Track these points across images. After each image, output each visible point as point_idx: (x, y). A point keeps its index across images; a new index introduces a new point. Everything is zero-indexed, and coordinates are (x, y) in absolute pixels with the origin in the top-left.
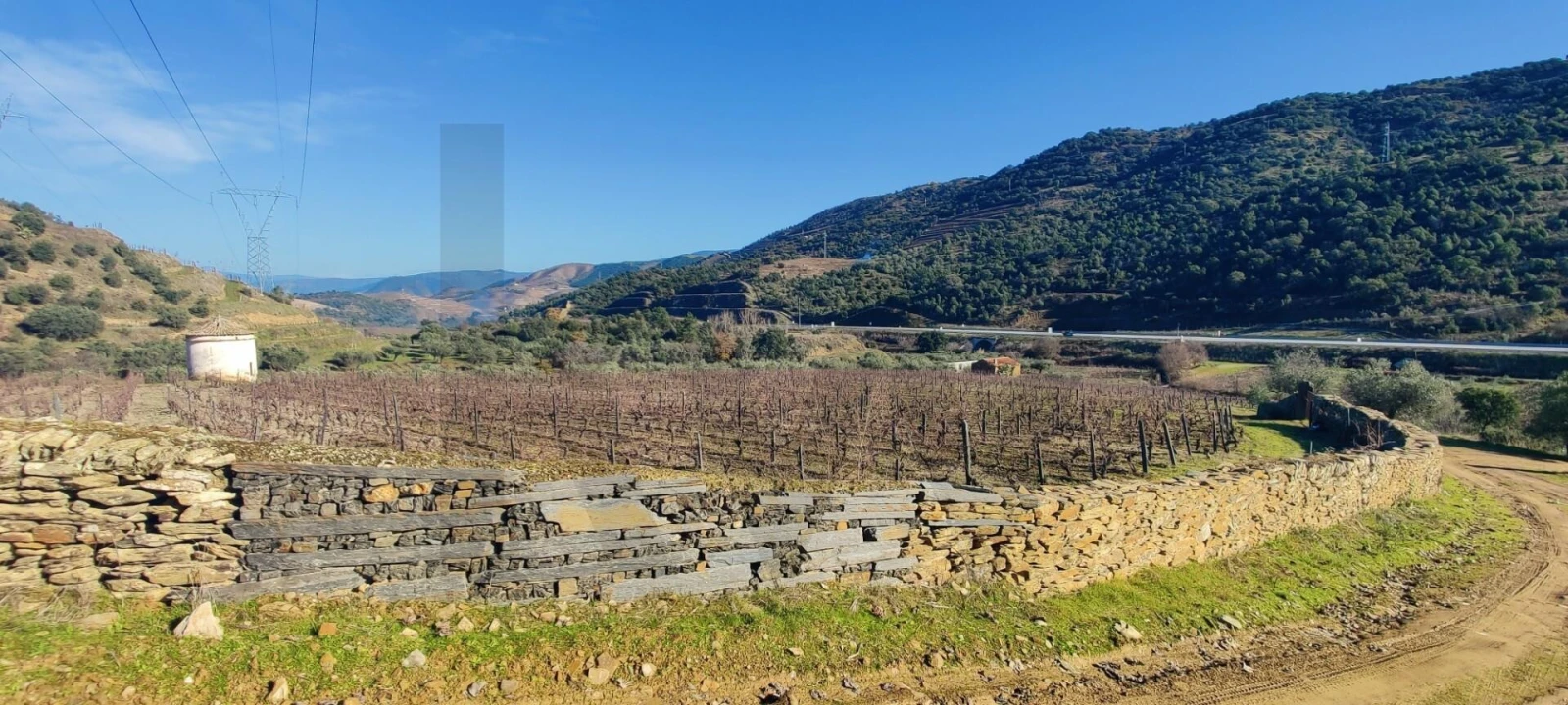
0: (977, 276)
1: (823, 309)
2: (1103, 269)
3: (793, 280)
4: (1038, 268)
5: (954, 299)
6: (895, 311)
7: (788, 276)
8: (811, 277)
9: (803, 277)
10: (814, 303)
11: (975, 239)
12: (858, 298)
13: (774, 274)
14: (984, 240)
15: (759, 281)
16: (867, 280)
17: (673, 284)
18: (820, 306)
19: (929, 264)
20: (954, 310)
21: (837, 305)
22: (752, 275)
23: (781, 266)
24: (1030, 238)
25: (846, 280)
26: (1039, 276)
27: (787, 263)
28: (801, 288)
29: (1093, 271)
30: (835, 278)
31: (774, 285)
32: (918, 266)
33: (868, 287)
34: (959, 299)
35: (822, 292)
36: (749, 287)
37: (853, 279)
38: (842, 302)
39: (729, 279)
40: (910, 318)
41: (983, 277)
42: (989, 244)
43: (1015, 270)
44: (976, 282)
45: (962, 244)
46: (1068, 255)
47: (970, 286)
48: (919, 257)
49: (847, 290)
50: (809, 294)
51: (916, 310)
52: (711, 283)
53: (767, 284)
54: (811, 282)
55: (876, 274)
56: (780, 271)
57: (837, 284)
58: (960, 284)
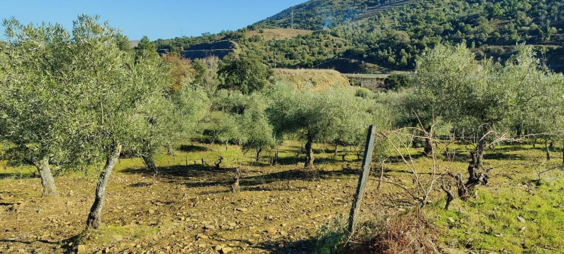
0: (420, 33)
1: (293, 61)
2: (534, 26)
3: (270, 41)
4: (473, 27)
5: (403, 50)
6: (353, 61)
7: (266, 38)
8: (282, 38)
9: (277, 39)
10: (286, 56)
11: (401, 15)
12: (319, 53)
13: (256, 36)
14: (409, 15)
15: (244, 41)
16: (325, 41)
17: (183, 44)
18: (291, 59)
19: (371, 30)
20: (404, 60)
21: (303, 58)
22: (240, 37)
23: (261, 32)
24: (443, 14)
25: (310, 41)
26: (475, 33)
27: (265, 30)
28: (276, 46)
29: (524, 28)
30: (301, 39)
31: (256, 44)
32: (362, 32)
33: (326, 46)
34: (407, 51)
35: (292, 49)
36: (237, 45)
37: (314, 40)
38: (307, 56)
39: (222, 39)
40: (366, 66)
41: (425, 33)
42: (412, 18)
43: (452, 29)
44: (421, 38)
45: (393, 18)
46: (496, 17)
47: (416, 41)
48: (362, 26)
49: (310, 47)
50: (282, 50)
51: (370, 59)
52: (209, 42)
53: (250, 43)
54: (283, 42)
55: (331, 37)
56: (260, 35)
57: (302, 44)
58: (407, 39)
